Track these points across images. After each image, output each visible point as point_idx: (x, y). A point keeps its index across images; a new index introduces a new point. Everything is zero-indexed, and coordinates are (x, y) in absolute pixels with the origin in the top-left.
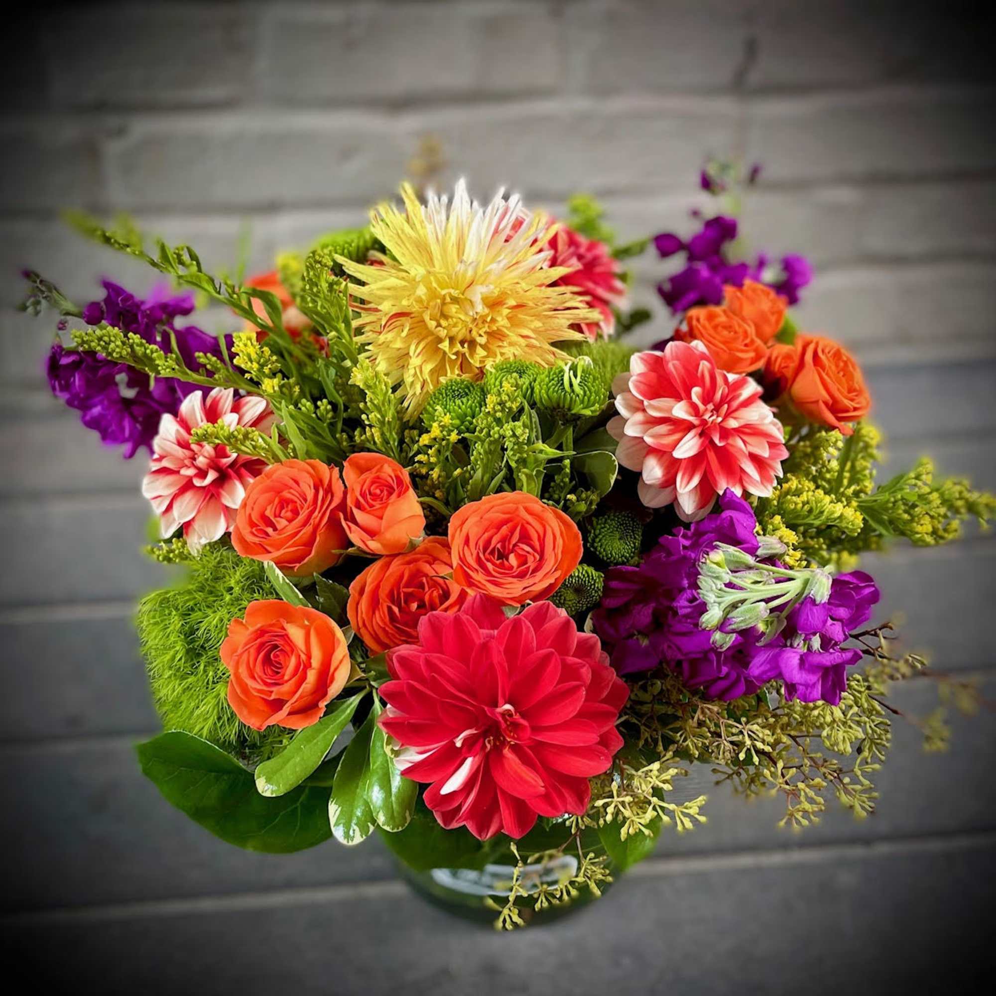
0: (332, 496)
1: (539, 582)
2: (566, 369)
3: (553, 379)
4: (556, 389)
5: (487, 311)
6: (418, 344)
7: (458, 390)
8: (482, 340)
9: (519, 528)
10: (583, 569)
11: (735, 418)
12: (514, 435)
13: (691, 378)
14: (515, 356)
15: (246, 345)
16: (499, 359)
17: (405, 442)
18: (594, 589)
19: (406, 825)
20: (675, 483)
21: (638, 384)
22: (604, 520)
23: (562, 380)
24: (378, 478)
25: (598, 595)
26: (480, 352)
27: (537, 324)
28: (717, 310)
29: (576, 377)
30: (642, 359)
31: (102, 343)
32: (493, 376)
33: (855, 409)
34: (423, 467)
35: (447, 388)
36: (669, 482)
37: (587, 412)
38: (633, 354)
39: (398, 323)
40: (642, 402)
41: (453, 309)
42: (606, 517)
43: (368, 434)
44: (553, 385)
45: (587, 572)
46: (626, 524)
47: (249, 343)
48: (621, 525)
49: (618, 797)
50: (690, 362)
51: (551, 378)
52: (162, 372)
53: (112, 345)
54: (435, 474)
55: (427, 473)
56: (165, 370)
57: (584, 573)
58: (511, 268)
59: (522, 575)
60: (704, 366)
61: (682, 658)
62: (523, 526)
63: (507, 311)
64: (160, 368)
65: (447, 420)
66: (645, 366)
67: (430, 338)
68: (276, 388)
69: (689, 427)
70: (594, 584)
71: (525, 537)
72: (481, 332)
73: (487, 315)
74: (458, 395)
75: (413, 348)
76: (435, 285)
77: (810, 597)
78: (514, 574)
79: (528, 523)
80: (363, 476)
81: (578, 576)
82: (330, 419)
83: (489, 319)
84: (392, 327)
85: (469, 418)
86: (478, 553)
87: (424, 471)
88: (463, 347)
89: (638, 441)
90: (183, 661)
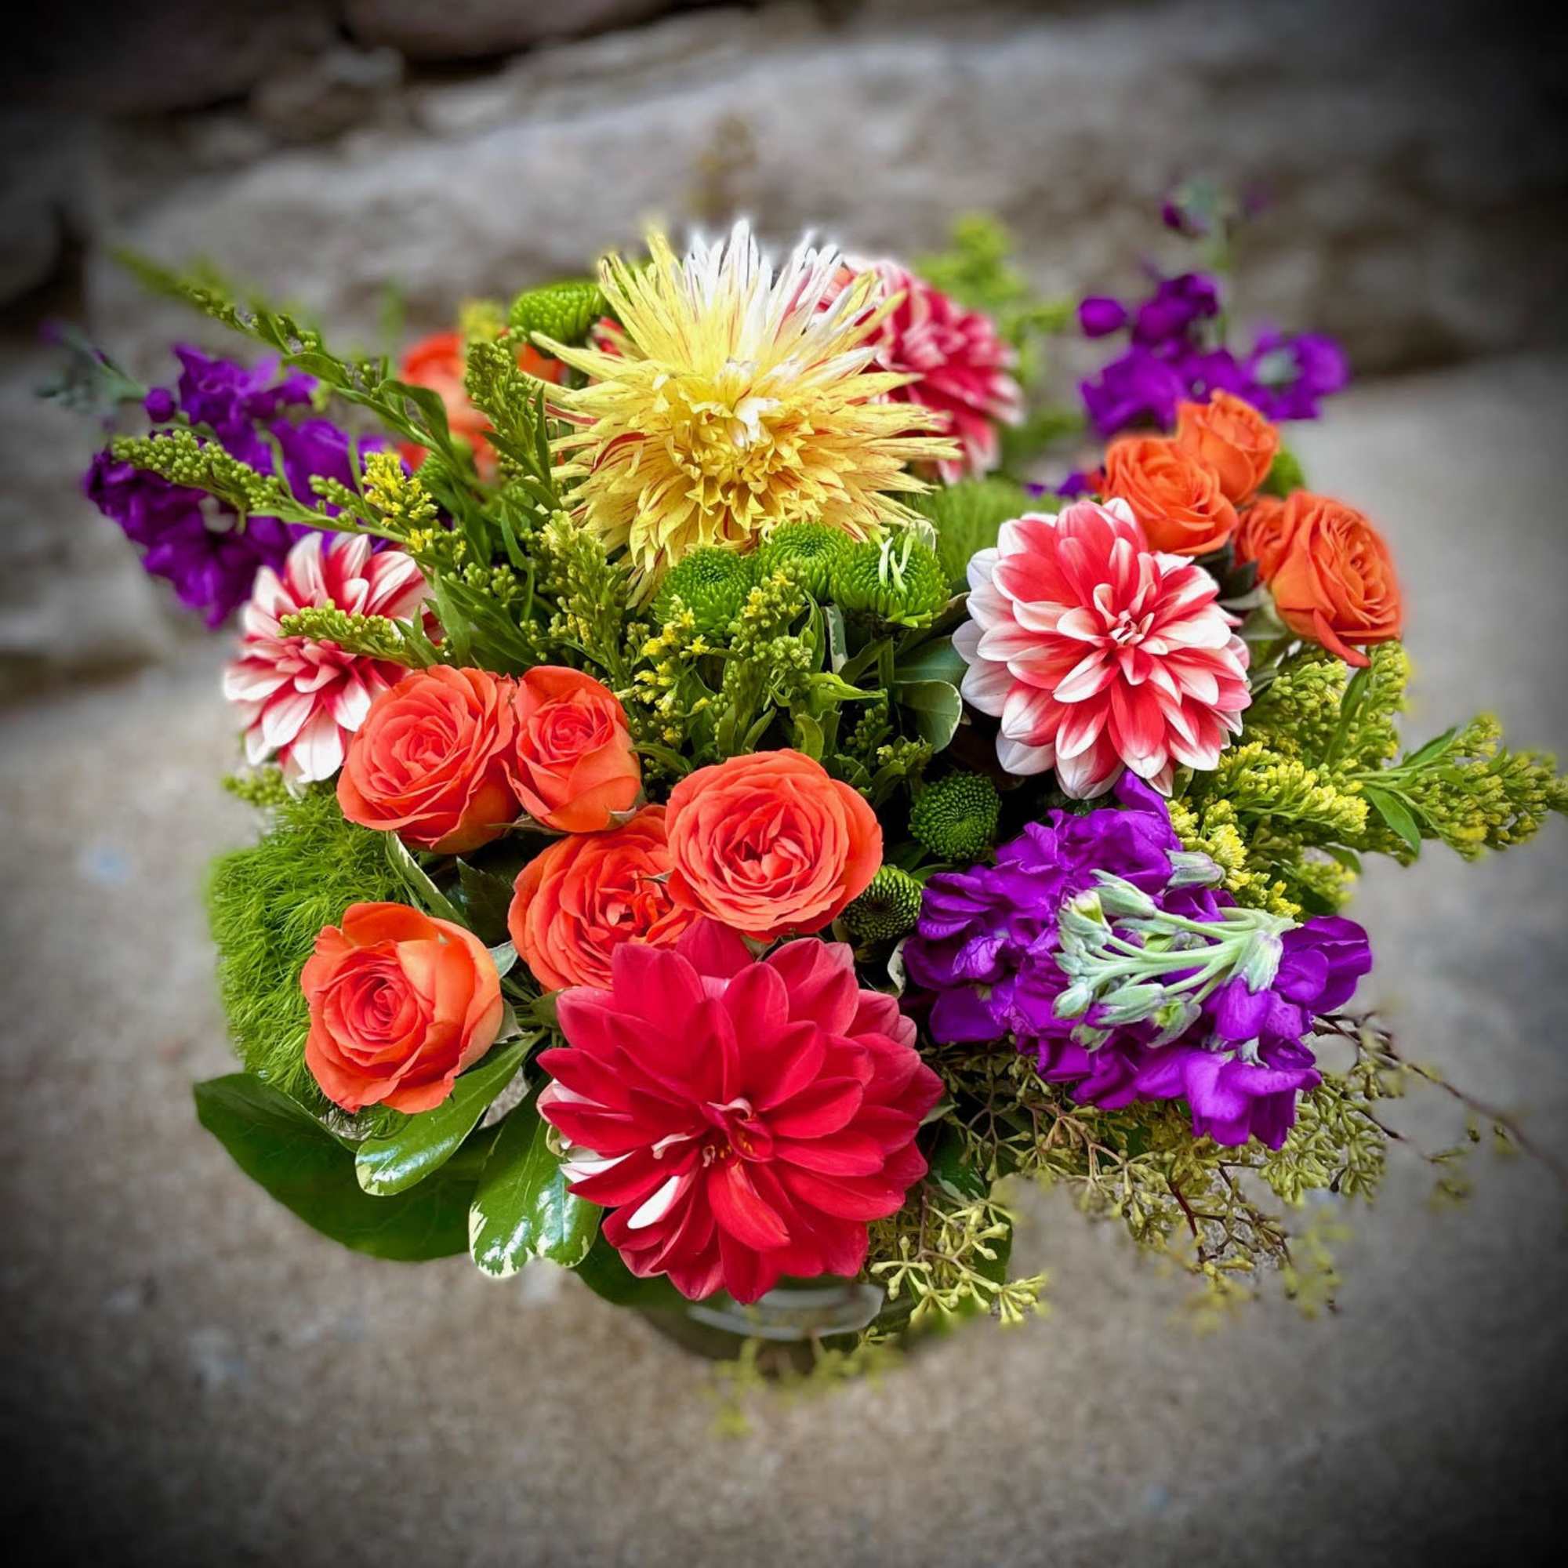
0: (497, 732)
1: (806, 906)
2: (885, 547)
3: (861, 565)
4: (865, 581)
5: (767, 440)
6: (653, 491)
7: (712, 568)
8: (758, 488)
9: (781, 813)
10: (890, 874)
11: (1163, 638)
12: (788, 657)
13: (1098, 567)
14: (809, 516)
15: (383, 475)
16: (782, 518)
17: (626, 642)
18: (906, 907)
19: (582, 1258)
20: (1053, 740)
21: (1006, 571)
22: (937, 788)
23: (877, 566)
24: (568, 709)
25: (913, 917)
26: (754, 507)
27: (849, 466)
28: (1158, 441)
29: (899, 561)
30: (1019, 529)
31: (162, 458)
32: (768, 551)
33: (1375, 626)
34: (646, 691)
35: (695, 561)
36: (1044, 740)
37: (913, 622)
38: (1004, 520)
39: (626, 451)
40: (1011, 603)
41: (712, 434)
42: (941, 782)
43: (571, 624)
44: (860, 573)
45: (895, 879)
46: (973, 796)
47: (388, 473)
48: (964, 797)
49: (910, 1258)
50: (1098, 538)
51: (859, 562)
52: (257, 506)
53: (178, 463)
54: (665, 704)
55: (652, 703)
56: (261, 502)
57: (891, 881)
58: (816, 369)
59: (776, 893)
60: (1123, 547)
61: (1037, 1035)
62: (787, 810)
63: (799, 443)
64: (252, 500)
65: (688, 619)
66: (1024, 540)
67: (676, 479)
68: (429, 544)
69: (1086, 649)
70: (907, 900)
71: (790, 829)
72: (758, 473)
73: (768, 447)
74: (712, 576)
75: (643, 495)
76: (683, 396)
77: (1242, 979)
78: (766, 890)
79: (797, 806)
80: (546, 707)
81: (881, 886)
82: (512, 597)
83: (770, 454)
84: (615, 457)
85: (725, 616)
86: (712, 851)
87: (648, 697)
88: (727, 498)
89: (997, 667)
90: (260, 968)
